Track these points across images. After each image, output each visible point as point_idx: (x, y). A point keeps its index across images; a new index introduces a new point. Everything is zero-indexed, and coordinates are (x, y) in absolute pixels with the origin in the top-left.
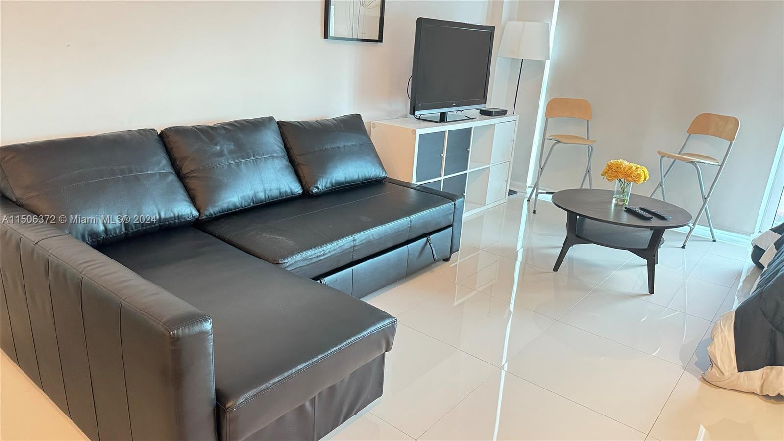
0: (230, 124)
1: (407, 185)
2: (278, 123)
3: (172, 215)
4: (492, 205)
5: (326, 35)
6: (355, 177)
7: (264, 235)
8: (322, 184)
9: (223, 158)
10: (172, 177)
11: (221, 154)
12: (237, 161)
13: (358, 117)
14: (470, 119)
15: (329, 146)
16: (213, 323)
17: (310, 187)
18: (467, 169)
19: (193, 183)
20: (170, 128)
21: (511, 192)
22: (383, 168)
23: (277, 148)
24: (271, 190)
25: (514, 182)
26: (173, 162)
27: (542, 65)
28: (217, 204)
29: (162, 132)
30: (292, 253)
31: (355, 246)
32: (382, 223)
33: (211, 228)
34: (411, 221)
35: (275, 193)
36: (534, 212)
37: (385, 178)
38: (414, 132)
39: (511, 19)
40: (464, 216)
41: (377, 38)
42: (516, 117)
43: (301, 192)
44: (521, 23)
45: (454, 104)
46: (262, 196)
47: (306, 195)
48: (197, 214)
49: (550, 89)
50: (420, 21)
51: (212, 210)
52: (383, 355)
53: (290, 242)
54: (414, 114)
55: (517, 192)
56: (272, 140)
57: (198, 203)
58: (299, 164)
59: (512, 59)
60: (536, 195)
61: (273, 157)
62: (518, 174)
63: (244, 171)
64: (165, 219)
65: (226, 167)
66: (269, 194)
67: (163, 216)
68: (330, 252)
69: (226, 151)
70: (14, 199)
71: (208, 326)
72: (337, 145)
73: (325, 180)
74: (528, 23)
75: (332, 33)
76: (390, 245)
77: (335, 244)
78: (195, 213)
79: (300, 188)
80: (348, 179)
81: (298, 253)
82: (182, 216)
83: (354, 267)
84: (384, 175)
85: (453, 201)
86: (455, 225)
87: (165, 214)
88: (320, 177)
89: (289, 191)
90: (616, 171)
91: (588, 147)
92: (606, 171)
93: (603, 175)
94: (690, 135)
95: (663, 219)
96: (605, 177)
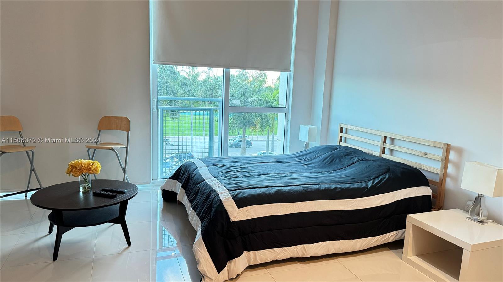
90: (80, 169)
91: (27, 152)
92: (70, 170)
93: (68, 173)
94: (100, 131)
95: (123, 193)
96: (71, 174)
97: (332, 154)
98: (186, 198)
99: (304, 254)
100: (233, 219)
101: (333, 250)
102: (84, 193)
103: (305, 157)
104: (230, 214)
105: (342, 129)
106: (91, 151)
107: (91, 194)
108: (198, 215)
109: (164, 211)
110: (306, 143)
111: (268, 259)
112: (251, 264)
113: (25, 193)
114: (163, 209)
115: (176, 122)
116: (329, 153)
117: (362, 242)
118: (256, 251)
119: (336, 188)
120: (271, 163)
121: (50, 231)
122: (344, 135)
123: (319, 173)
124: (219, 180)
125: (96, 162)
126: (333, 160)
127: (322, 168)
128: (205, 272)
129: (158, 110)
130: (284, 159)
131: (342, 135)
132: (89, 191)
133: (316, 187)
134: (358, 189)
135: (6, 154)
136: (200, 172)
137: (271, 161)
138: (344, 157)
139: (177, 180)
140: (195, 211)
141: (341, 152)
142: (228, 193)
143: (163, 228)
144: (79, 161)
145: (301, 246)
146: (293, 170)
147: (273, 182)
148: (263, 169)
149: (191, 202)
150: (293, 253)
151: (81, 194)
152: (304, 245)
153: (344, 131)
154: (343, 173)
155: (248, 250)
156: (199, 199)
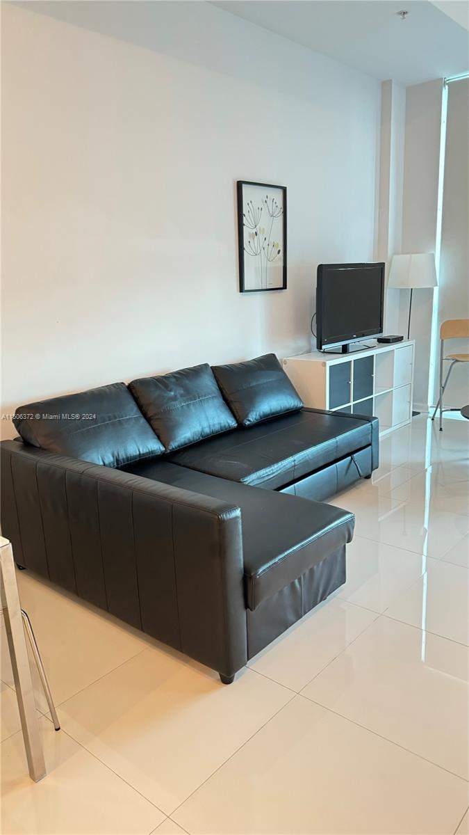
0: (178, 373)
1: (322, 412)
2: (212, 367)
3: (147, 451)
4: (398, 427)
5: (242, 289)
6: (279, 409)
7: (221, 461)
8: (253, 417)
9: (177, 402)
10: (143, 420)
11: (174, 398)
12: (187, 403)
13: (273, 355)
14: (370, 348)
15: (254, 384)
16: (241, 511)
17: (243, 420)
18: (372, 394)
19: (156, 424)
20: (136, 380)
21: (415, 414)
22: (300, 400)
23: (214, 389)
24: (214, 425)
25: (418, 404)
26: (140, 407)
27: (431, 291)
28: (177, 440)
29: (129, 384)
30: (249, 473)
31: (295, 465)
32: (314, 444)
33: (176, 460)
34: (337, 442)
35: (217, 428)
36: (441, 429)
37: (302, 407)
38: (324, 365)
39: (396, 253)
40: (380, 435)
41: (282, 286)
42: (412, 342)
43: (236, 425)
44: (408, 256)
45: (355, 336)
46: (207, 430)
47: (241, 428)
48: (164, 449)
49: (441, 314)
50: (321, 268)
51: (174, 445)
52: (345, 546)
53: (244, 465)
54: (321, 349)
55: (419, 413)
56: (208, 382)
57: (162, 439)
58: (232, 401)
59: (401, 289)
60: (441, 413)
61: (213, 397)
62: (419, 395)
63: (193, 411)
64: (143, 454)
65: (180, 409)
66: (212, 428)
67: (141, 452)
68: (277, 471)
69: (178, 396)
70: (38, 446)
71: (238, 513)
72: (261, 381)
73: (254, 413)
74: (413, 255)
75: (246, 287)
76: (322, 464)
77: (280, 464)
78: (163, 449)
79: (235, 422)
80: (273, 411)
81: (254, 473)
82: (154, 451)
83: (295, 484)
84: (301, 405)
85: (370, 422)
86: (373, 443)
87: (143, 450)
88: (250, 411)
89: (227, 425)
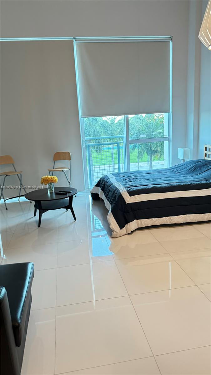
60: (5, 201)
90: (47, 180)
91: (17, 175)
92: (43, 181)
93: (42, 183)
94: (55, 161)
95: (70, 192)
96: (43, 184)
97: (196, 165)
98: (104, 195)
99: (171, 222)
100: (127, 202)
101: (189, 220)
102: (50, 193)
103: (178, 168)
104: (125, 199)
105: (206, 148)
106: (51, 172)
107: (54, 193)
108: (110, 202)
109: (93, 205)
110: (183, 160)
111: (149, 224)
112: (140, 227)
113: (18, 198)
114: (92, 204)
115: (100, 156)
116: (194, 165)
117: (208, 216)
118: (142, 220)
119: (191, 184)
120: (154, 173)
121: (35, 215)
122: (207, 152)
123: (184, 177)
124: (120, 183)
125: (55, 176)
126: (196, 169)
127: (187, 174)
128: (113, 229)
129: (86, 147)
130: (164, 170)
131: (206, 152)
132: (53, 192)
133: (178, 184)
134: (206, 184)
135: (8, 176)
136: (110, 180)
137: (154, 172)
138: (203, 166)
139: (99, 187)
140: (108, 201)
141: (202, 163)
142: (125, 189)
143: (94, 216)
144: (47, 176)
145: (169, 217)
146: (167, 177)
147: (152, 183)
148: (149, 176)
149: (106, 197)
150: (164, 221)
151: (49, 194)
152: (171, 217)
153: (208, 149)
154: (201, 176)
155: (137, 219)
156: (110, 194)
